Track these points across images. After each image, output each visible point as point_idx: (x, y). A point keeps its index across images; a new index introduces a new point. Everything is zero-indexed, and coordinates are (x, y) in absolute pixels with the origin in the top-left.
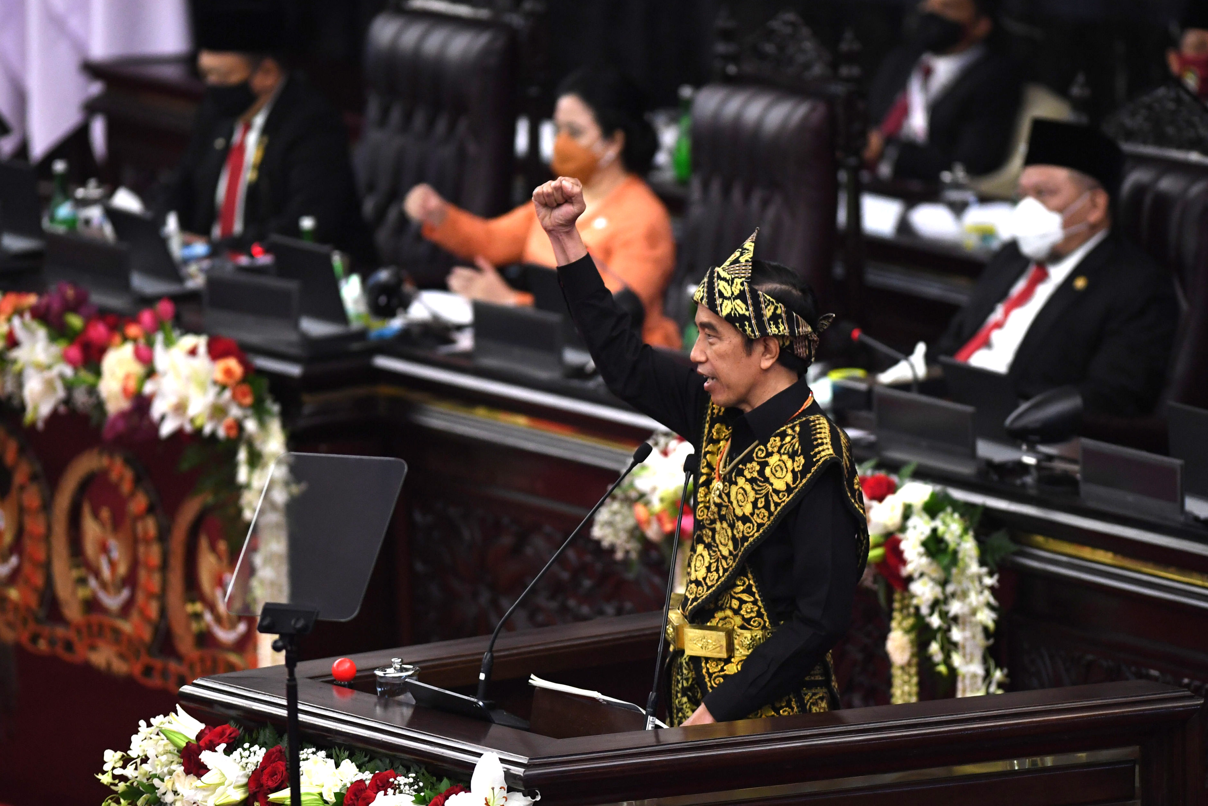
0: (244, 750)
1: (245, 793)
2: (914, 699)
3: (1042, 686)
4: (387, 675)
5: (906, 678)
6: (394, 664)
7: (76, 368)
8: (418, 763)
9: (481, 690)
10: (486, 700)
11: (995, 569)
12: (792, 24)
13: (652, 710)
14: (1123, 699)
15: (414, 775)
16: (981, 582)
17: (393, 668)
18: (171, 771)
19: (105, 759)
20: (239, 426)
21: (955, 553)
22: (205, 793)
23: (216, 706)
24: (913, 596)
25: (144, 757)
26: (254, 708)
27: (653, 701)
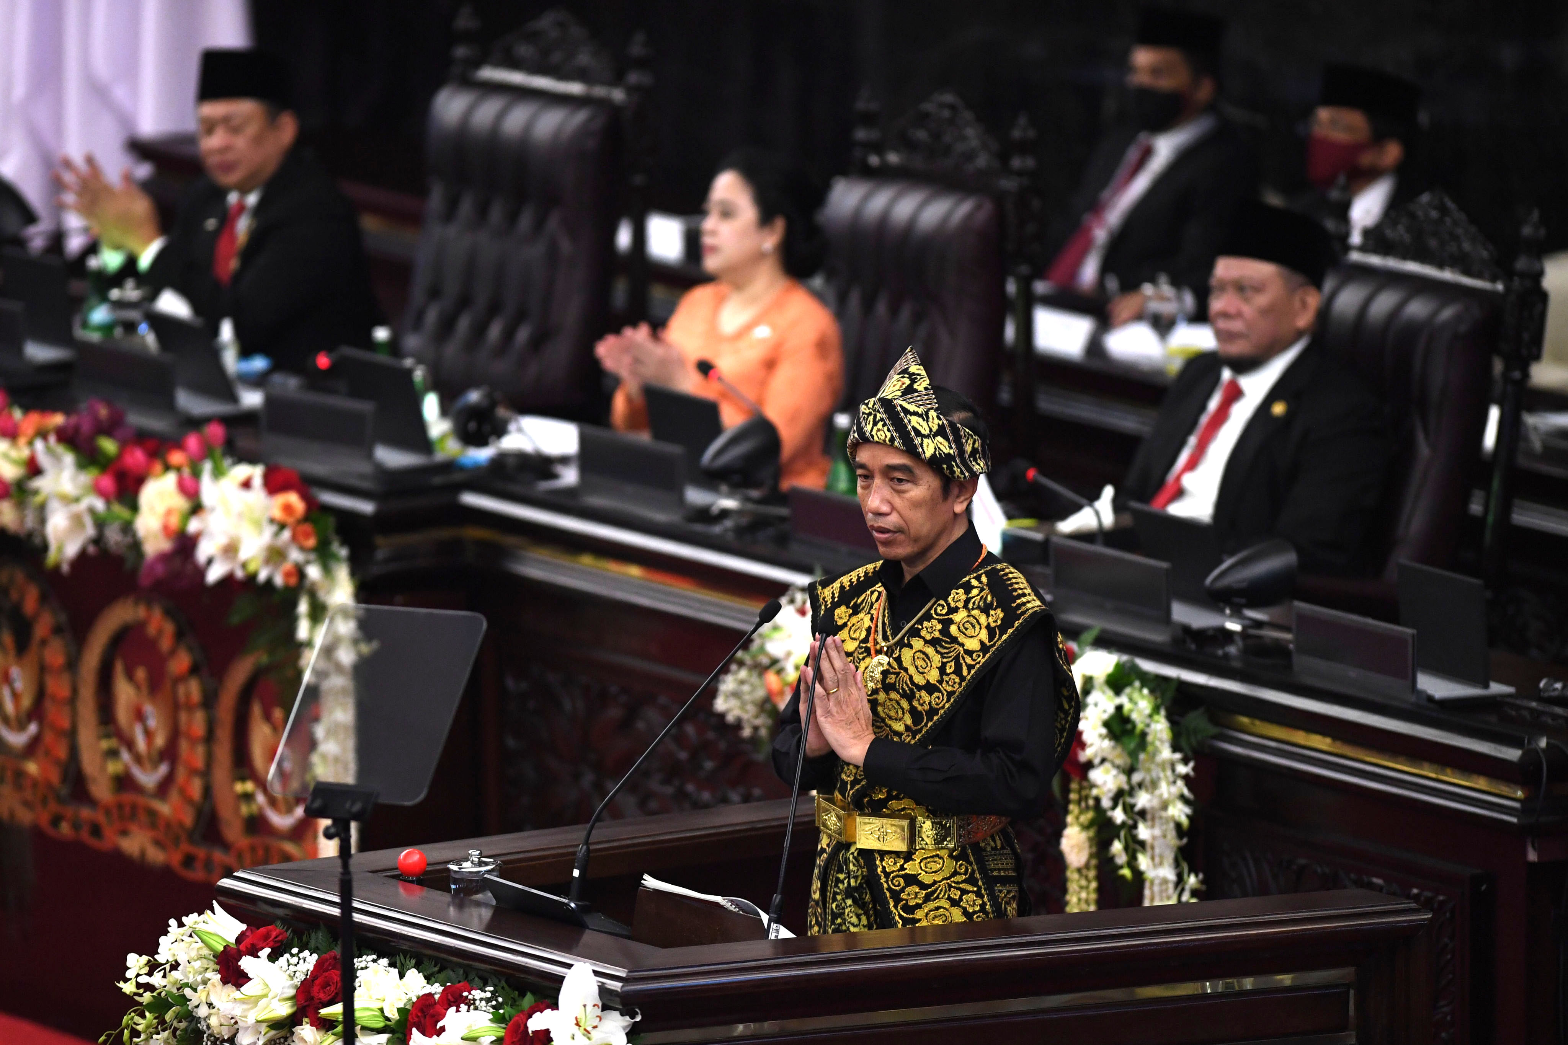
0: (292, 955)
1: (292, 1006)
2: (1092, 908)
3: (1245, 894)
4: (462, 870)
5: (1083, 882)
6: (471, 856)
7: (108, 502)
8: (496, 973)
9: (574, 889)
10: (579, 901)
11: (1190, 754)
12: (952, 107)
13: (776, 916)
14: (1337, 911)
15: (492, 989)
16: (1173, 770)
17: (470, 862)
18: (206, 979)
19: (128, 964)
20: (300, 573)
21: (1144, 735)
22: (245, 1007)
23: (260, 903)
24: (1093, 786)
25: (173, 963)
26: (304, 906)
27: (777, 905)
